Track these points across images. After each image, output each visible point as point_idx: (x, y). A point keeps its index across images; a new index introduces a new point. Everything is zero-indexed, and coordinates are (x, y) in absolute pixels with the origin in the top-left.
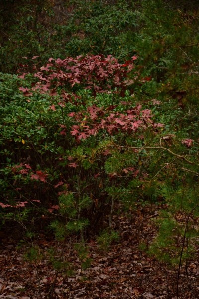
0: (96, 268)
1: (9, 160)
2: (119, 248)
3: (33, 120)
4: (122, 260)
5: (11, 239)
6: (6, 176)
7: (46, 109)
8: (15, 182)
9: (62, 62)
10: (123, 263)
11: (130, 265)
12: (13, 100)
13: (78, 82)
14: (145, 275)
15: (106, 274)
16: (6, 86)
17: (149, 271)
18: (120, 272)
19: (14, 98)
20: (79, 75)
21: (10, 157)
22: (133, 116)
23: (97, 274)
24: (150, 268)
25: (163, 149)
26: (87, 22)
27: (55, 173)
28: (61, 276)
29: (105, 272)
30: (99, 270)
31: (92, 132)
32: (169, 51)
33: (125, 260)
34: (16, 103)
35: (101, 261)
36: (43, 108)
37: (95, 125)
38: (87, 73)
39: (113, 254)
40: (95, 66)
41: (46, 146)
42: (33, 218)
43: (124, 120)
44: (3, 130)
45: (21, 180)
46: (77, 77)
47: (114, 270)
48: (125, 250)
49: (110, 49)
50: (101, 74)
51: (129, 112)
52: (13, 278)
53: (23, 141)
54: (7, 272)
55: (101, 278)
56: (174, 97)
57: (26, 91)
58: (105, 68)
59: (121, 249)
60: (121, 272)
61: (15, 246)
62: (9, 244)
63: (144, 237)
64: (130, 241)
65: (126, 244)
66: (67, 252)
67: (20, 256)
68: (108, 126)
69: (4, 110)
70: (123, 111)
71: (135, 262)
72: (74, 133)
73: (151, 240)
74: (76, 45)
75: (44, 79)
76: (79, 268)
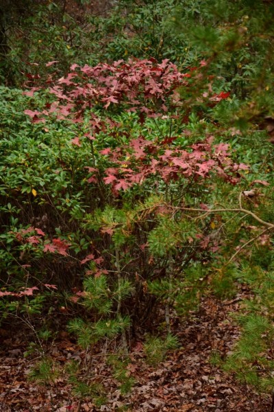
0: (144, 388)
1: (14, 220)
2: (181, 355)
3: (50, 160)
4: (185, 374)
5: (18, 339)
6: (9, 244)
7: (69, 143)
8: (22, 254)
9: (92, 70)
10: (186, 380)
11: (197, 382)
12: (23, 128)
13: (115, 101)
14: (219, 401)
15: (160, 397)
16: (12, 108)
17: (226, 394)
18: (181, 395)
19: (25, 126)
20: (118, 91)
21: (15, 215)
22: (200, 154)
23: (145, 399)
24: (227, 388)
25: (245, 213)
26: (138, 13)
27: (82, 241)
28: (91, 401)
29: (158, 395)
30: (149, 392)
31: (137, 179)
32: (259, 54)
33: (189, 375)
34: (27, 133)
35: (152, 377)
36: (65, 142)
37: (142, 167)
38: (130, 87)
39: (172, 364)
40: (142, 76)
41: (67, 200)
42: (51, 308)
43: (187, 159)
44: (5, 175)
45: (32, 251)
46: (114, 94)
47: (172, 391)
48: (189, 358)
49: (172, 52)
50: (152, 89)
51: (195, 147)
52: (16, 404)
53: (34, 193)
54: (8, 394)
55: (151, 404)
56: (262, 127)
57: (35, 116)
58: (158, 79)
59: (184, 356)
60: (183, 395)
61: (23, 351)
62: (15, 348)
63: (219, 335)
64: (199, 343)
65: (192, 348)
66: (101, 362)
67: (29, 368)
68: (162, 170)
69: (7, 145)
70: (186, 145)
71: (205, 378)
72: (109, 180)
73: (230, 341)
74: (121, 47)
75: (64, 97)
76: (119, 388)
